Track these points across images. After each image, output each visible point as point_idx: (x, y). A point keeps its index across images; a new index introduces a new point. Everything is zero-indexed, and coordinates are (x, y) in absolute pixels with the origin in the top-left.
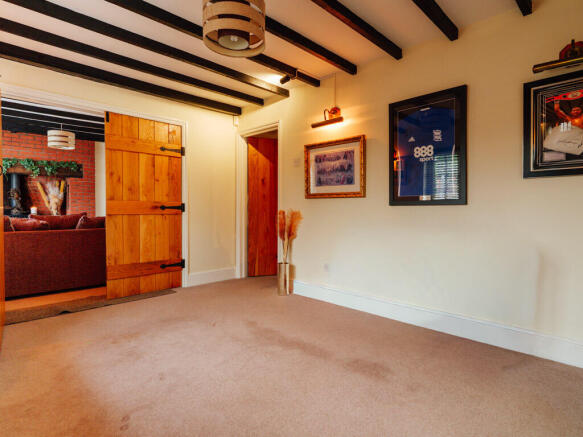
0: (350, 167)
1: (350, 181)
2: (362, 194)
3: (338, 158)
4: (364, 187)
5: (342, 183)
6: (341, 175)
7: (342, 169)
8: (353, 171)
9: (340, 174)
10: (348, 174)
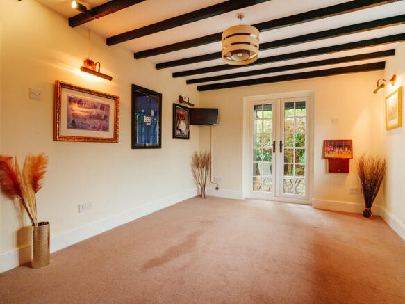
0: (106, 117)
1: (105, 129)
2: (115, 140)
3: (95, 107)
4: (116, 135)
5: (98, 130)
6: (98, 123)
7: (98, 117)
8: (107, 121)
9: (96, 121)
10: (104, 123)
